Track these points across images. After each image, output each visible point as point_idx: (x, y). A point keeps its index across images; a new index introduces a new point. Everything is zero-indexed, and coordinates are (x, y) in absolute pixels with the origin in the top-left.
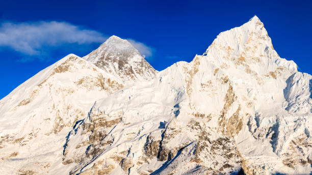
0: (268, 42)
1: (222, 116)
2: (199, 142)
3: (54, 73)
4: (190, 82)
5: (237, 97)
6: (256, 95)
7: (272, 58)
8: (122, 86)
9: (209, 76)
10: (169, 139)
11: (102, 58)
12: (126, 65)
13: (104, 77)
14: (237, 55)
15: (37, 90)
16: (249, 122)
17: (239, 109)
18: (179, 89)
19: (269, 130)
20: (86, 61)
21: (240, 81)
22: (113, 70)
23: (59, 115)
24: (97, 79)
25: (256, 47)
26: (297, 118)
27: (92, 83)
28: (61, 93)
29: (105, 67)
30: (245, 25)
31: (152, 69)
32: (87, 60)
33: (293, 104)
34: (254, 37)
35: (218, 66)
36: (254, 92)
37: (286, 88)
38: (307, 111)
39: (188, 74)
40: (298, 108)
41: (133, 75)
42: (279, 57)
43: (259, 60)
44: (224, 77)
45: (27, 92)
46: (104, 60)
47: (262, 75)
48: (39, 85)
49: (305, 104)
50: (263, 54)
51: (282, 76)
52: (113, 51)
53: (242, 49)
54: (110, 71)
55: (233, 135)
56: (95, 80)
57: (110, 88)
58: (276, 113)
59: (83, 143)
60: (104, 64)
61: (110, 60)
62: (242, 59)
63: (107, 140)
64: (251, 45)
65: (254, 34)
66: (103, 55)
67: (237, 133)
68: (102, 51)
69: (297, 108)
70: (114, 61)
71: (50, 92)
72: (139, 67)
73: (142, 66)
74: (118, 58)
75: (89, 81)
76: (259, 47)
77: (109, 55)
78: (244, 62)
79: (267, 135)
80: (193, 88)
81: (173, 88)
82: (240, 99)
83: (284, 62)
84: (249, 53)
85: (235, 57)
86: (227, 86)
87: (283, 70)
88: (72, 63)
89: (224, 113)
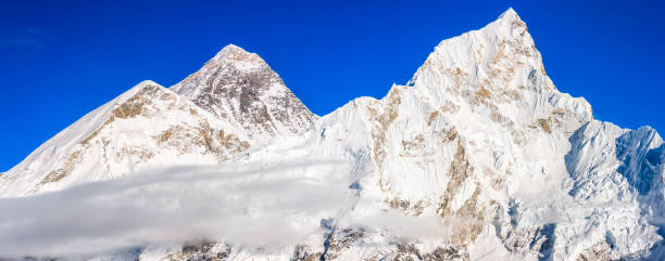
0: (535, 61)
1: (444, 206)
2: (398, 256)
3: (112, 119)
4: (382, 138)
5: (472, 169)
6: (510, 164)
7: (543, 91)
8: (247, 146)
9: (419, 126)
10: (338, 249)
11: (209, 89)
12: (254, 104)
13: (212, 126)
14: (474, 86)
15: (78, 152)
16: (497, 218)
17: (478, 192)
18: (361, 151)
19: (536, 234)
20: (176, 95)
21: (479, 138)
22: (230, 113)
24: (198, 132)
25: (511, 70)
26: (592, 210)
27: (188, 139)
28: (126, 158)
29: (214, 107)
30: (490, 26)
31: (307, 111)
32: (179, 93)
33: (584, 184)
34: (508, 49)
35: (435, 106)
36: (506, 159)
37: (571, 153)
38: (610, 197)
39: (377, 123)
40: (594, 192)
41: (268, 122)
42: (556, 91)
43: (517, 97)
44: (448, 128)
45: (61, 156)
46: (212, 94)
47: (523, 126)
48: (84, 142)
49: (608, 184)
50: (525, 85)
51: (562, 129)
52: (230, 75)
53: (483, 74)
54: (224, 116)
55: (465, 242)
56: (194, 133)
57: (224, 148)
58: (550, 201)
60: (212, 101)
61: (223, 94)
62: (484, 93)
63: (217, 252)
64: (501, 66)
65: (507, 46)
66: (210, 82)
67: (473, 239)
68: (208, 76)
69: (591, 190)
70: (232, 94)
71: (105, 155)
72: (280, 107)
73: (287, 106)
74: (239, 90)
75: (182, 134)
76: (517, 70)
77: (222, 82)
78: (487, 100)
79: (532, 244)
80: (386, 150)
81: (348, 149)
82: (478, 172)
83: (566, 100)
84: (498, 83)
85: (471, 89)
86: (452, 147)
87: (565, 117)
88: (149, 97)
89: (447, 200)
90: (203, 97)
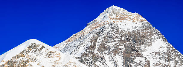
11: (92, 47)
12: (138, 59)
20: (61, 53)
29: (98, 63)
32: (63, 51)
46: (96, 52)
61: (106, 51)
66: (94, 41)
68: (91, 35)
70: (116, 51)
72: (162, 61)
73: (169, 60)
74: (122, 47)
77: (105, 41)
88: (34, 55)
90: (87, 55)
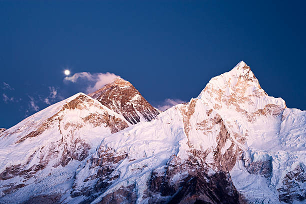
1: (217, 152)
3: (64, 109)
5: (229, 135)
7: (261, 96)
9: (204, 116)
11: (107, 96)
12: (128, 103)
13: (109, 114)
14: (228, 97)
15: (46, 123)
16: (243, 157)
17: (233, 145)
22: (117, 107)
23: (66, 148)
24: (103, 117)
25: (245, 88)
27: (99, 120)
28: (69, 127)
34: (242, 79)
35: (211, 107)
39: (185, 115)
41: (134, 112)
43: (248, 100)
44: (217, 117)
46: (108, 99)
47: (252, 113)
48: (49, 119)
50: (252, 94)
51: (272, 113)
52: (117, 91)
53: (231, 91)
54: (114, 108)
57: (115, 124)
59: (91, 176)
60: (108, 102)
61: (113, 99)
62: (232, 100)
63: (114, 175)
64: (240, 87)
66: (107, 93)
70: (118, 99)
71: (59, 126)
72: (139, 105)
73: (142, 104)
74: (121, 97)
75: (96, 118)
77: (113, 94)
78: (234, 102)
79: (261, 170)
80: (190, 127)
82: (232, 136)
84: (238, 94)
86: (220, 126)
87: (272, 107)
88: (81, 100)
89: (218, 150)
90: (104, 100)
